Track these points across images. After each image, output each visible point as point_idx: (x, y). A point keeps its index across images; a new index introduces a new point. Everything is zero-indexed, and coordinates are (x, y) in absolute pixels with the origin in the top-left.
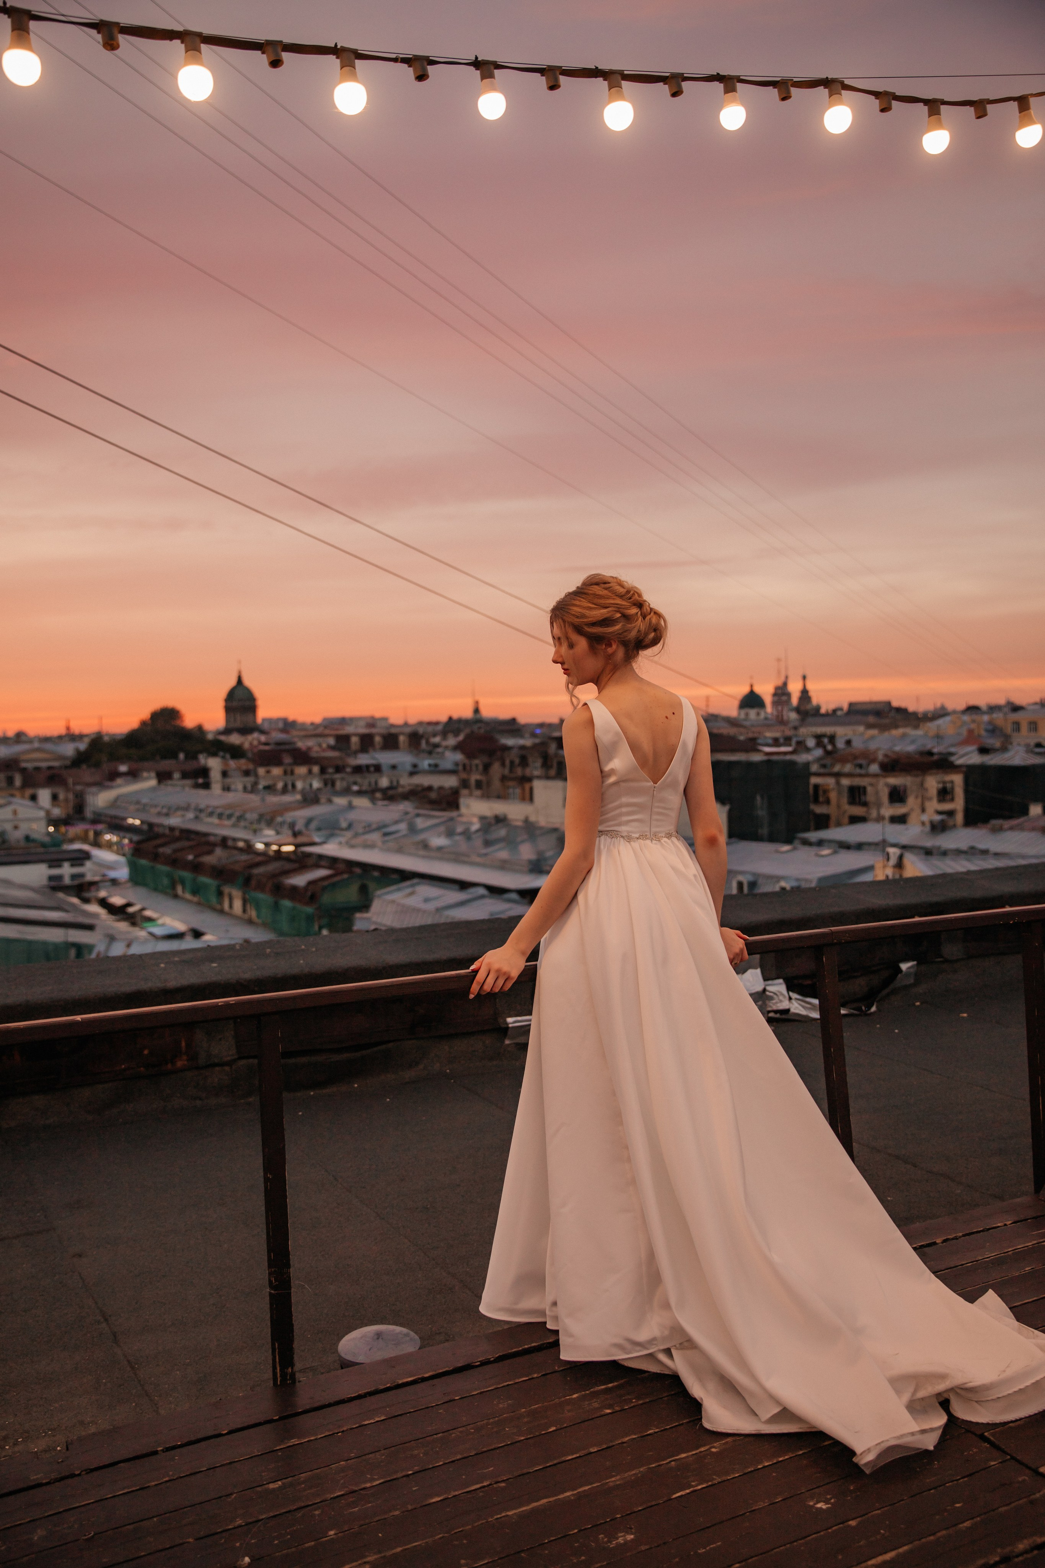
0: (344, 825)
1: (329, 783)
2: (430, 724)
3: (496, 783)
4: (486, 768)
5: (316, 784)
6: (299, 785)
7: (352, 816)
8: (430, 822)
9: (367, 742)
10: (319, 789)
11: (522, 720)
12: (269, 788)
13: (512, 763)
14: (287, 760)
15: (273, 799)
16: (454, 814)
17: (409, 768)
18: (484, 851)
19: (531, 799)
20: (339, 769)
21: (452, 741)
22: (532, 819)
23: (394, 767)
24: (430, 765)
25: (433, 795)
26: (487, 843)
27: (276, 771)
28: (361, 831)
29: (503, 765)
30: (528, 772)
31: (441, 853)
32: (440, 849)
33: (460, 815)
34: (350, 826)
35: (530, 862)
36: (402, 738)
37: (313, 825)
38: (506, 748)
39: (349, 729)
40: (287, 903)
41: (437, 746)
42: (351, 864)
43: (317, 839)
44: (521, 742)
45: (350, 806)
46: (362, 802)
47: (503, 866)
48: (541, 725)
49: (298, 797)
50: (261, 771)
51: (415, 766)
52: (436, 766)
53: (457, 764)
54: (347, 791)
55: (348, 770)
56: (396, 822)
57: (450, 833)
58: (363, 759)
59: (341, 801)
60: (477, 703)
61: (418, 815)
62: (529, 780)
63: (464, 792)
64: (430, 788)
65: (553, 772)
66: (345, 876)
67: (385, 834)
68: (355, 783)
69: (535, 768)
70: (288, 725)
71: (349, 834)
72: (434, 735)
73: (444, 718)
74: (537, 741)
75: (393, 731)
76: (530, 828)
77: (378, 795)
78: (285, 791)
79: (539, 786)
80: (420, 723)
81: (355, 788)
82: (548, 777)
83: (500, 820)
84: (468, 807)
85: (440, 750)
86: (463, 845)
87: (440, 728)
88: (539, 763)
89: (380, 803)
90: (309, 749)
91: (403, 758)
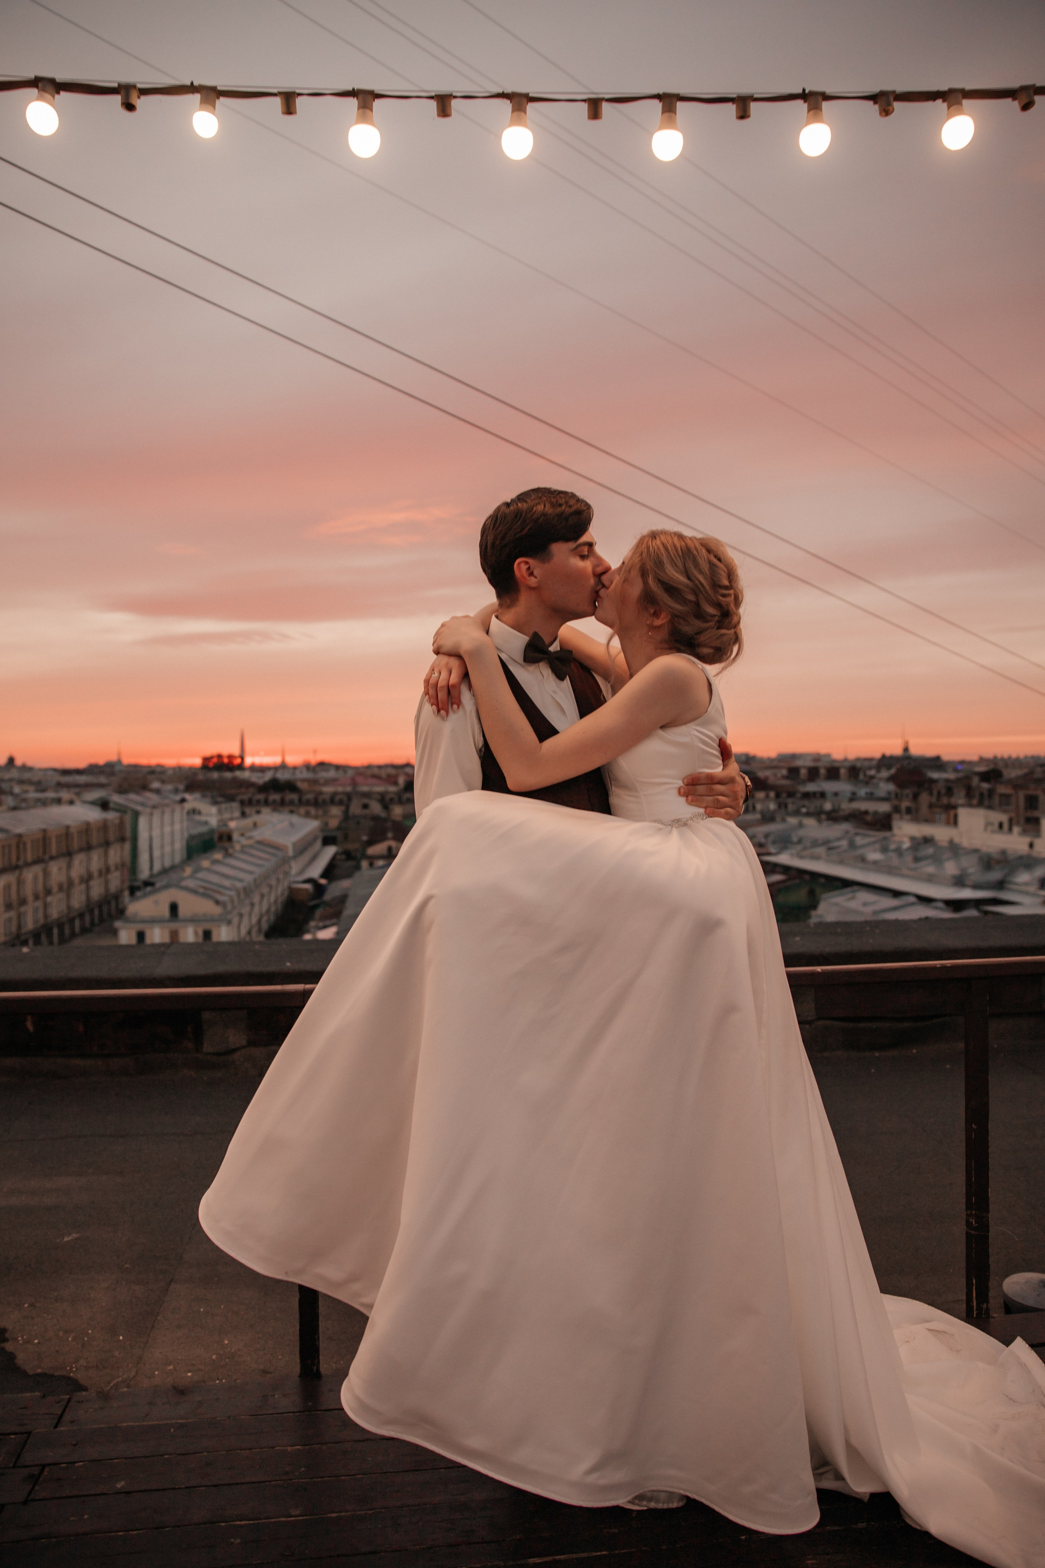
0: (795, 839)
1: (782, 806)
2: (866, 759)
3: (924, 810)
4: (916, 797)
5: (772, 806)
6: (759, 807)
7: (801, 833)
8: (866, 840)
9: (813, 774)
10: (775, 811)
11: (946, 757)
13: (939, 793)
16: (887, 834)
17: (848, 795)
18: (913, 865)
19: (955, 823)
20: (791, 795)
21: (885, 774)
22: (957, 840)
23: (836, 794)
24: (867, 793)
25: (869, 818)
26: (917, 859)
28: (808, 844)
29: (931, 794)
30: (953, 801)
31: (876, 866)
32: (875, 863)
33: (894, 836)
34: (800, 841)
35: (954, 877)
36: (843, 771)
37: (770, 839)
38: (933, 781)
39: (799, 763)
41: (872, 777)
42: (802, 872)
43: (773, 850)
44: (945, 776)
45: (801, 825)
46: (810, 822)
47: (930, 879)
48: (962, 762)
49: (758, 816)
51: (854, 794)
52: (872, 794)
53: (889, 793)
54: (797, 813)
55: (799, 795)
56: (839, 839)
57: (884, 850)
58: (811, 787)
59: (792, 821)
60: (907, 743)
61: (857, 834)
62: (955, 807)
63: (896, 816)
64: (866, 812)
65: (975, 801)
66: (797, 881)
67: (830, 849)
68: (804, 806)
69: (959, 798)
71: (799, 847)
72: (870, 768)
73: (877, 755)
74: (960, 775)
75: (836, 765)
76: (954, 849)
77: (823, 817)
79: (963, 814)
80: (858, 759)
81: (804, 810)
82: (970, 805)
83: (928, 840)
84: (900, 828)
85: (875, 781)
86: (895, 861)
87: (874, 763)
88: (963, 793)
89: (825, 823)
90: (767, 778)
91: (843, 787)
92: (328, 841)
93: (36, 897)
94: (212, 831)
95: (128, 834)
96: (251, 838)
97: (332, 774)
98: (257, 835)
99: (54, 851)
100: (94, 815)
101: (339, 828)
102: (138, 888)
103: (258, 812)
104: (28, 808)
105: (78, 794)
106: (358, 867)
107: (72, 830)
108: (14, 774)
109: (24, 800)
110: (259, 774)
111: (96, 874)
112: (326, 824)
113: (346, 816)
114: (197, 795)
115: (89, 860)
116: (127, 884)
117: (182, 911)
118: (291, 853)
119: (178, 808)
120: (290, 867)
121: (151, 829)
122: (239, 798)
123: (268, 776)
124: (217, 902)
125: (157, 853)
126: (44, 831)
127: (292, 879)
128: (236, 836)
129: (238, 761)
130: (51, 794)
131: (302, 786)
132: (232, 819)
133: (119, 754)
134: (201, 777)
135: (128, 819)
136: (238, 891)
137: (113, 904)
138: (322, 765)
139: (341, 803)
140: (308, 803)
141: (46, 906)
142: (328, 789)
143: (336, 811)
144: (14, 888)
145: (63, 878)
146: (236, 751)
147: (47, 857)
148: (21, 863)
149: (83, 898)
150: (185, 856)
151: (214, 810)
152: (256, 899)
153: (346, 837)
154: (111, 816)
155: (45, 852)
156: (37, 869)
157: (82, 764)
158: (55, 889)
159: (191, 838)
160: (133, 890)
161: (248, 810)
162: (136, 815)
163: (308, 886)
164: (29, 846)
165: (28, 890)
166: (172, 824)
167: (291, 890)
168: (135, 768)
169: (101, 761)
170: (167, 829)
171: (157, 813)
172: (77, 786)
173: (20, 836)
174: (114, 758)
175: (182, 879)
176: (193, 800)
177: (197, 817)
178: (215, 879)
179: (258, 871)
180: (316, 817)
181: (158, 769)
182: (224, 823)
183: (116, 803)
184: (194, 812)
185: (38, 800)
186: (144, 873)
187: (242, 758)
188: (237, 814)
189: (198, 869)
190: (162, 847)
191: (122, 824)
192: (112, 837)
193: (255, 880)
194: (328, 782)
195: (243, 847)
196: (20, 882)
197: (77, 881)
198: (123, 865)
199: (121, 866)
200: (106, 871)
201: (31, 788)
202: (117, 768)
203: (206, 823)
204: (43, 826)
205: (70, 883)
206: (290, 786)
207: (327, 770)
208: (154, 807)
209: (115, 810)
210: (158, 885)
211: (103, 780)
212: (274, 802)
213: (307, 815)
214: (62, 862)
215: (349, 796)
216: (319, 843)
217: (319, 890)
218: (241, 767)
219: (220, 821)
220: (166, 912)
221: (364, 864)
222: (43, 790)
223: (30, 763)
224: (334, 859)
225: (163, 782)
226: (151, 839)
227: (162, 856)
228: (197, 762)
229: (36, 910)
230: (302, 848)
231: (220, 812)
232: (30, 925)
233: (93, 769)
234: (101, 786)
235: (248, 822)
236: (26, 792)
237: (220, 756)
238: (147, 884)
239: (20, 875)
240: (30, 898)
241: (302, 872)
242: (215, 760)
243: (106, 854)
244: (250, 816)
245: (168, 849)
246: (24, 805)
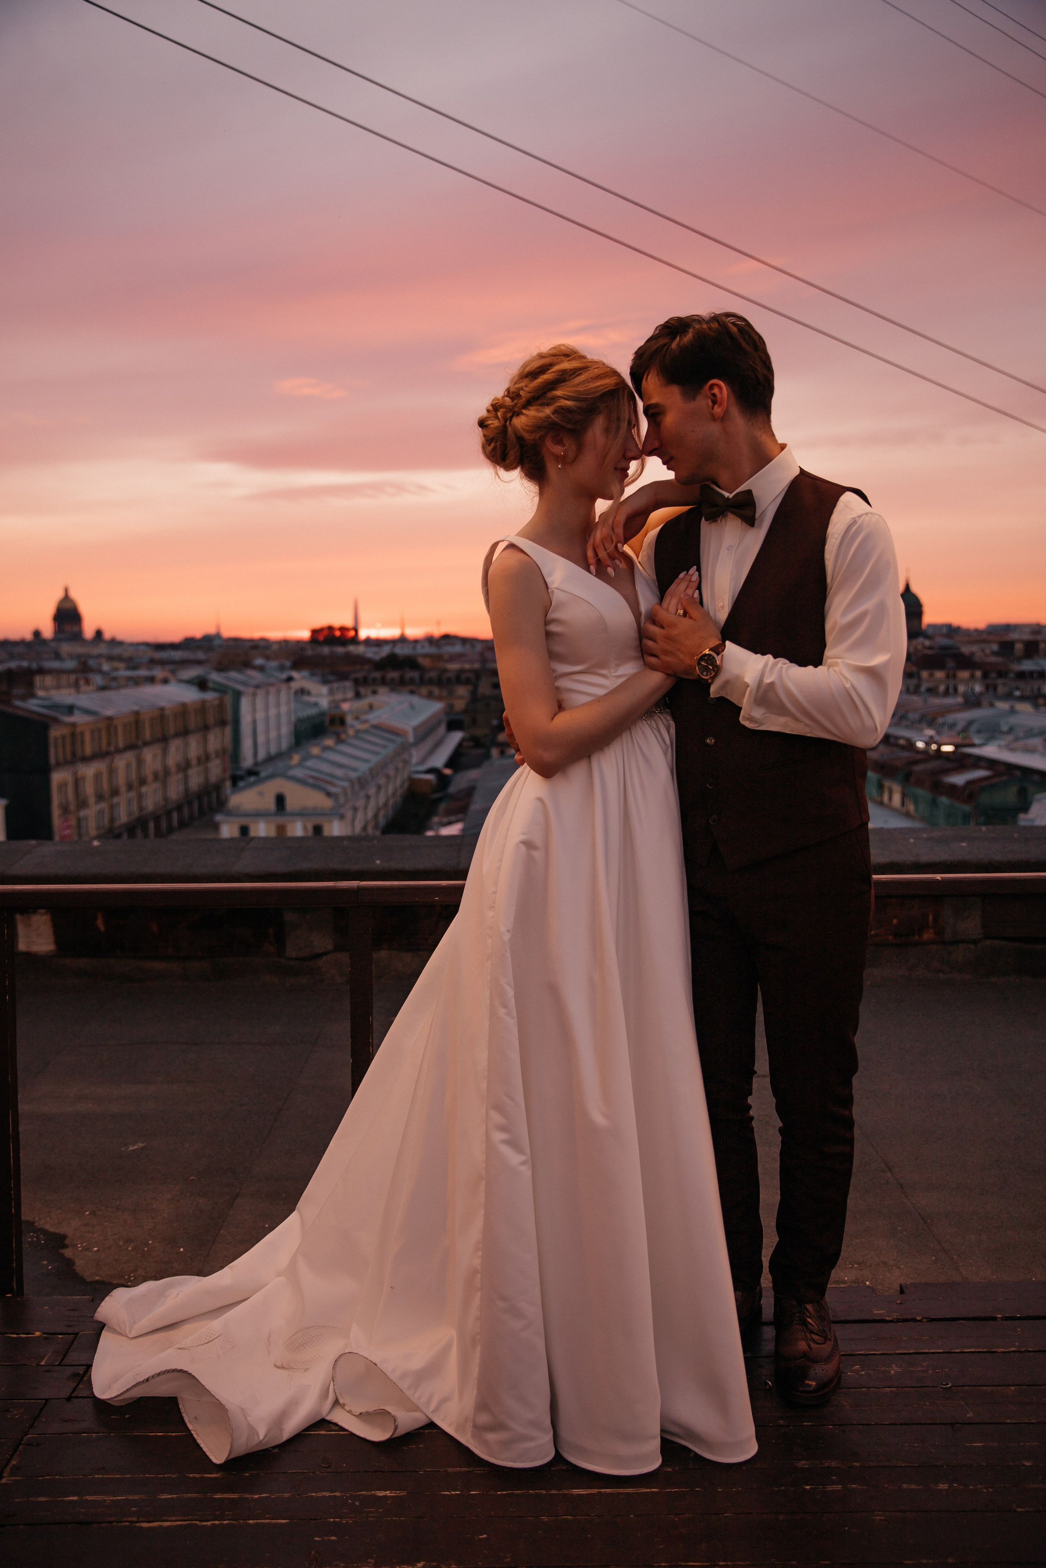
0: (1005, 728)
1: (990, 688)
5: (978, 688)
6: (961, 688)
7: (1013, 720)
9: (1031, 649)
10: (981, 694)
12: (932, 691)
14: (951, 664)
15: (936, 701)
20: (1002, 674)
27: (939, 675)
28: (1021, 734)
34: (1011, 730)
37: (973, 728)
39: (1014, 636)
40: (944, 800)
42: (1011, 767)
43: (977, 741)
45: (1012, 711)
46: (1025, 708)
49: (960, 700)
50: (925, 674)
54: (1008, 696)
55: (1012, 675)
58: (1028, 666)
59: (1003, 706)
66: (1004, 778)
68: (1018, 688)
70: (951, 631)
71: (1010, 738)
78: (946, 693)
81: (1017, 693)
90: (973, 654)
92: (453, 725)
93: (130, 787)
94: (322, 714)
95: (229, 716)
96: (365, 721)
97: (458, 648)
98: (373, 718)
99: (147, 735)
100: (190, 695)
101: (465, 711)
102: (241, 778)
103: (374, 692)
104: (118, 688)
105: (173, 672)
106: (488, 756)
107: (167, 712)
108: (102, 649)
109: (115, 679)
110: (375, 649)
111: (194, 762)
112: (451, 706)
113: (474, 698)
114: (305, 673)
115: (187, 745)
116: (228, 775)
117: (291, 804)
118: (411, 739)
119: (284, 687)
120: (410, 755)
121: (254, 711)
122: (353, 676)
123: (385, 651)
124: (329, 794)
125: (261, 739)
126: (137, 713)
127: (413, 769)
128: (349, 720)
129: (352, 633)
130: (143, 672)
131: (425, 662)
132: (345, 700)
133: (218, 627)
134: (309, 652)
135: (228, 700)
136: (351, 782)
137: (214, 795)
138: (447, 638)
139: (467, 682)
140: (430, 682)
141: (140, 797)
142: (454, 666)
143: (462, 691)
144: (105, 777)
145: (158, 766)
146: (348, 622)
147: (140, 742)
148: (112, 749)
149: (181, 788)
150: (293, 741)
151: (324, 690)
152: (372, 791)
153: (474, 721)
154: (210, 696)
155: (137, 738)
156: (130, 756)
157: (176, 637)
158: (150, 778)
159: (300, 721)
160: (235, 780)
161: (362, 690)
162: (238, 695)
163: (430, 777)
164: (120, 730)
165: (121, 781)
166: (278, 705)
167: (413, 782)
168: (237, 641)
169: (198, 634)
170: (272, 712)
171: (261, 693)
172: (172, 662)
173: (110, 719)
174: (212, 630)
175: (291, 767)
176: (301, 679)
177: (306, 698)
178: (325, 768)
179: (374, 759)
180: (439, 698)
181: (262, 643)
182: (335, 704)
183: (215, 682)
184: (302, 692)
185: (130, 679)
186: (247, 762)
187: (356, 630)
188: (350, 694)
189: (309, 756)
190: (267, 731)
191: (221, 706)
192: (211, 720)
193: (371, 770)
194: (453, 658)
195: (358, 732)
196: (112, 771)
197: (173, 769)
198: (224, 751)
199: (221, 753)
200: (205, 759)
201: (121, 665)
202: (217, 642)
203: (316, 704)
204: (136, 708)
205: (167, 772)
206: (410, 663)
207: (453, 644)
208: (257, 687)
209: (214, 690)
210: (263, 774)
211: (200, 655)
212: (392, 680)
213: (430, 696)
214: (157, 749)
215: (477, 674)
216: (443, 728)
217: (443, 781)
218: (355, 640)
219: (330, 703)
220: (271, 805)
221: (495, 752)
222: (135, 668)
223: (120, 637)
224: (460, 745)
225: (268, 658)
226: (254, 722)
227: (268, 741)
228: (305, 634)
229: (129, 801)
230: (425, 732)
231: (331, 692)
232: (123, 817)
233: (189, 643)
234: (199, 662)
235: (363, 703)
236: (117, 669)
237: (330, 628)
238: (252, 772)
239: (112, 762)
240: (123, 789)
241: (423, 760)
242: (326, 633)
243: (205, 740)
244: (365, 696)
245: (273, 734)
246: (114, 684)
